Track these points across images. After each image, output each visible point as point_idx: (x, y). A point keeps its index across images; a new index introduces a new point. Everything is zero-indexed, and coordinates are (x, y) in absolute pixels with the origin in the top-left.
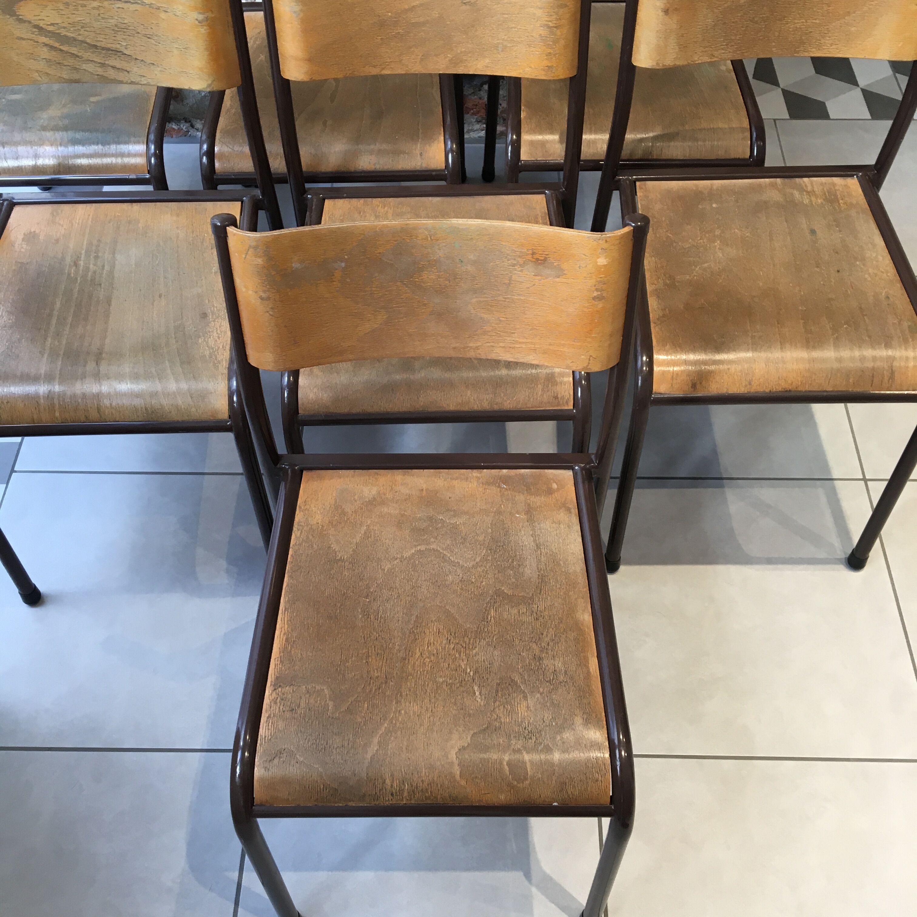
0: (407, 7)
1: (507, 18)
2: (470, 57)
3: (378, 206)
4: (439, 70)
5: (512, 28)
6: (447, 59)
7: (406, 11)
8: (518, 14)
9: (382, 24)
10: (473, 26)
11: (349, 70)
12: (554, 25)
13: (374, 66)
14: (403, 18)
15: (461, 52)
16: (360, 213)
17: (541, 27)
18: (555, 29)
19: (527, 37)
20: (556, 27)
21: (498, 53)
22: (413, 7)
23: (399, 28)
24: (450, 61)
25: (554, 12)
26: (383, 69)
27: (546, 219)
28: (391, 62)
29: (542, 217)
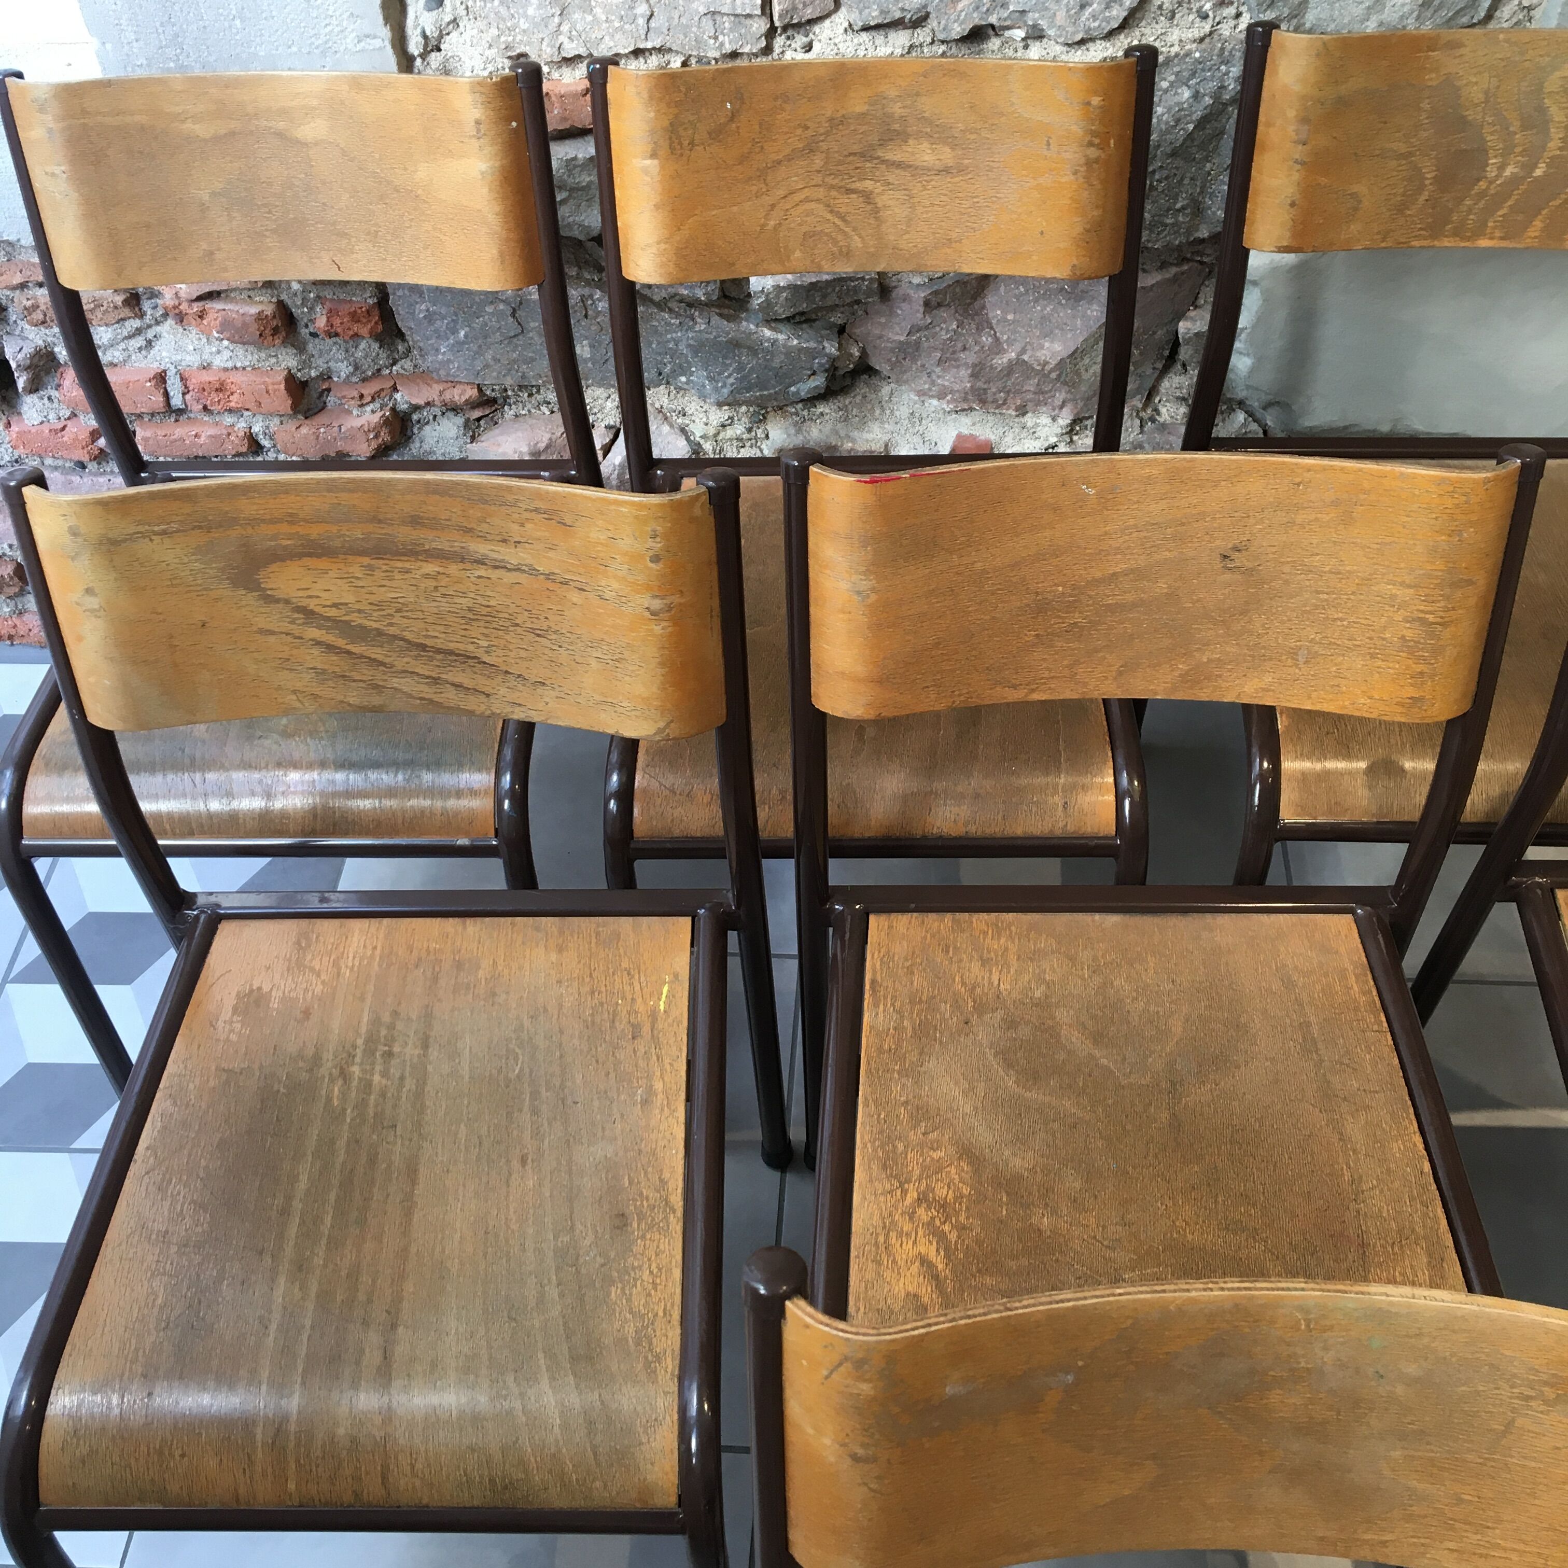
0: (1098, 575)
1: (1326, 600)
2: (1230, 670)
3: (985, 933)
4: (1156, 694)
5: (1335, 620)
6: (1176, 674)
7: (1096, 582)
8: (1353, 594)
9: (1042, 608)
10: (1244, 613)
11: (960, 695)
12: (1439, 620)
13: (1015, 687)
14: (1090, 597)
15: (1210, 661)
16: (948, 952)
17: (1408, 622)
18: (1439, 628)
19: (1371, 638)
20: (1440, 624)
21: (1297, 666)
22: (1114, 574)
23: (1077, 615)
24: (1180, 676)
25: (1441, 595)
26: (1033, 691)
27: (1367, 982)
28: (1053, 678)
29: (1356, 976)
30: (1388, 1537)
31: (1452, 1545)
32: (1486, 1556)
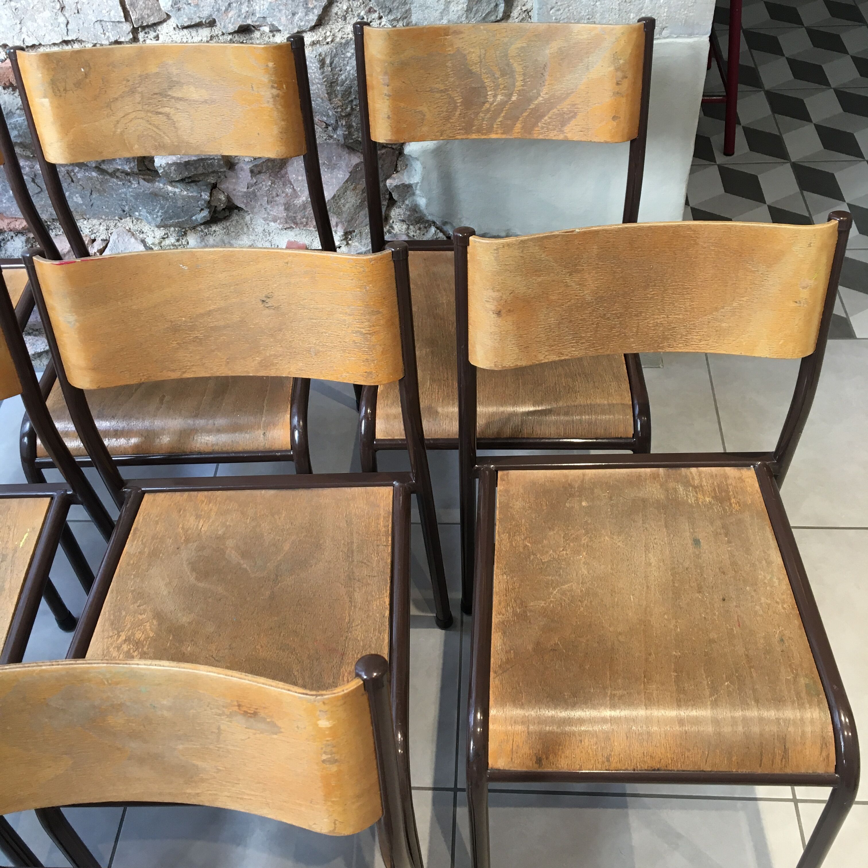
0: (202, 311)
1: (316, 323)
2: (281, 360)
3: (203, 502)
4: (249, 373)
5: (322, 333)
6: (256, 362)
7: (202, 315)
8: (327, 319)
9: (175, 329)
10: (280, 330)
11: (143, 376)
12: (367, 332)
13: (174, 371)
14: (201, 323)
15: (271, 355)
16: (180, 512)
17: (354, 333)
18: (369, 336)
19: (340, 342)
20: (370, 334)
21: (312, 357)
22: (210, 311)
23: (196, 332)
24: (259, 363)
25: (366, 319)
26: (184, 372)
27: (388, 521)
28: (193, 365)
29: (384, 517)
30: (198, 791)
31: (226, 793)
32: (241, 799)
